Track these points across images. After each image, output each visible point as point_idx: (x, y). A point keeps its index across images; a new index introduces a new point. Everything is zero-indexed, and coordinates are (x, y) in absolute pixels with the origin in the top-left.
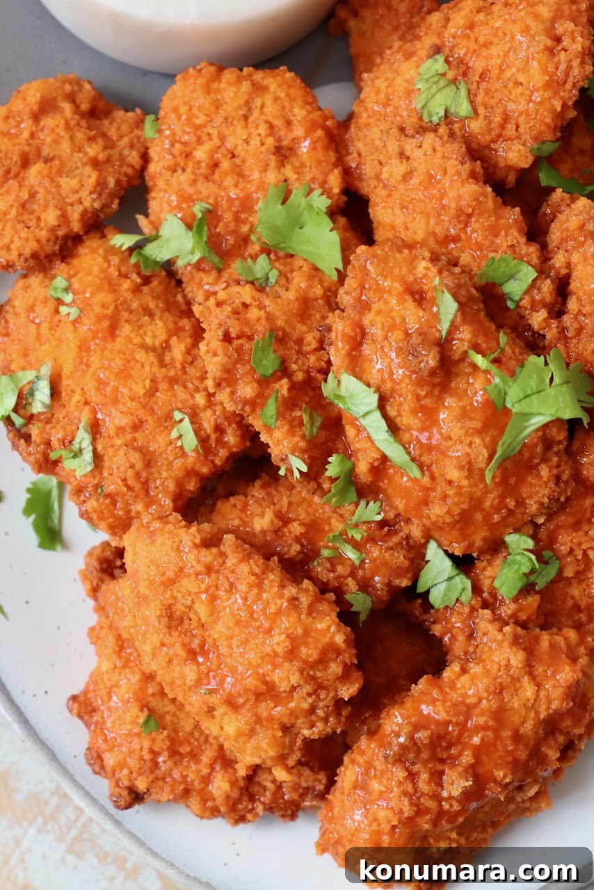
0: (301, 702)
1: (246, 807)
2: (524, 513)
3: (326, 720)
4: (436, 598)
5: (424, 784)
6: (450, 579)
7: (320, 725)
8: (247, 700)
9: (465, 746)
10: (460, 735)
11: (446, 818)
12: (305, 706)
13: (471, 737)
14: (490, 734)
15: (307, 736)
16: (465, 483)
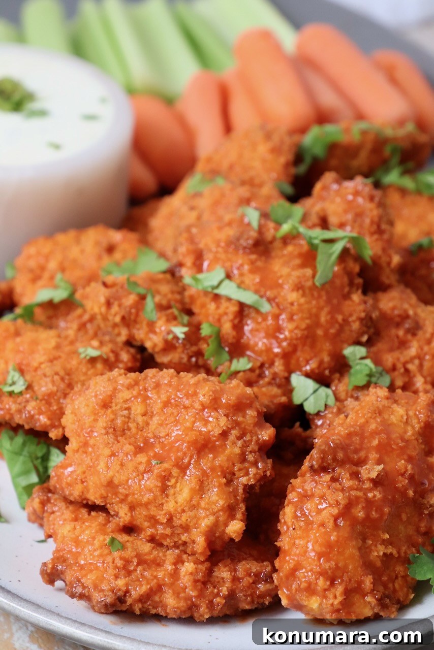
0: (233, 448)
1: (212, 592)
2: (351, 331)
3: (255, 464)
4: (310, 408)
5: (347, 482)
6: (315, 391)
7: (252, 471)
8: (191, 457)
9: (368, 450)
10: (362, 443)
11: (374, 509)
12: (237, 450)
13: (370, 442)
14: (383, 436)
15: (246, 483)
16: (302, 300)
